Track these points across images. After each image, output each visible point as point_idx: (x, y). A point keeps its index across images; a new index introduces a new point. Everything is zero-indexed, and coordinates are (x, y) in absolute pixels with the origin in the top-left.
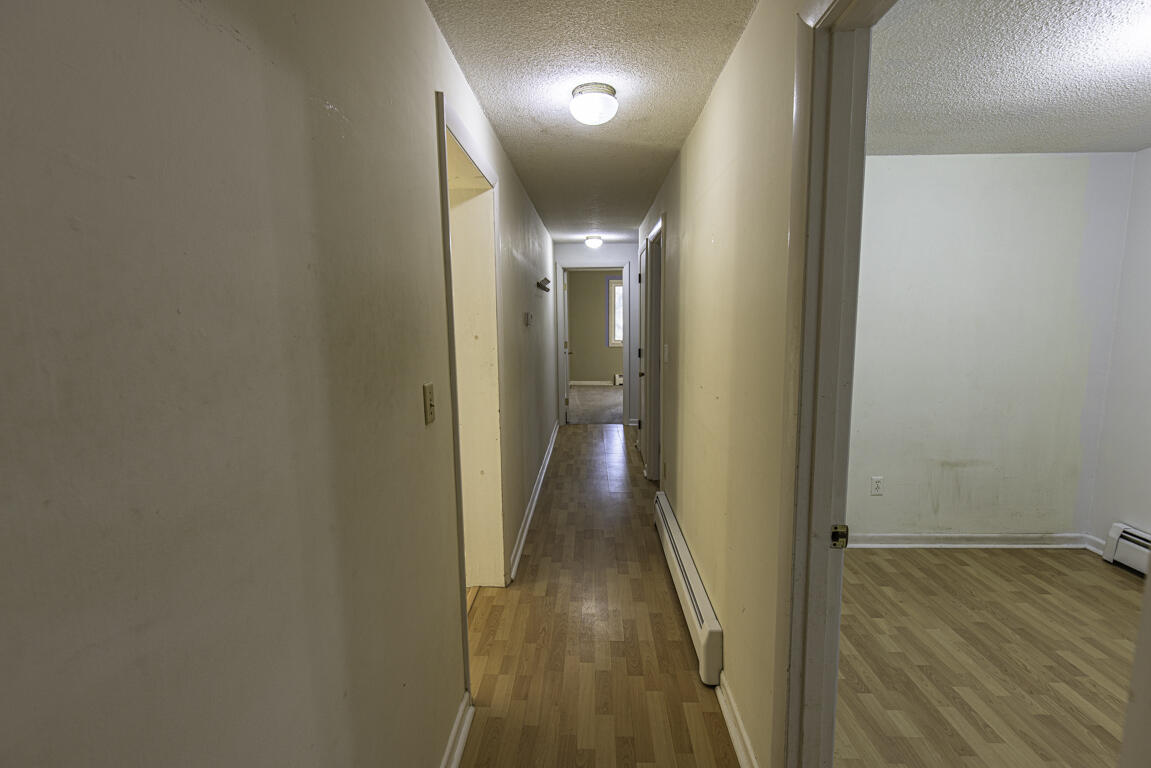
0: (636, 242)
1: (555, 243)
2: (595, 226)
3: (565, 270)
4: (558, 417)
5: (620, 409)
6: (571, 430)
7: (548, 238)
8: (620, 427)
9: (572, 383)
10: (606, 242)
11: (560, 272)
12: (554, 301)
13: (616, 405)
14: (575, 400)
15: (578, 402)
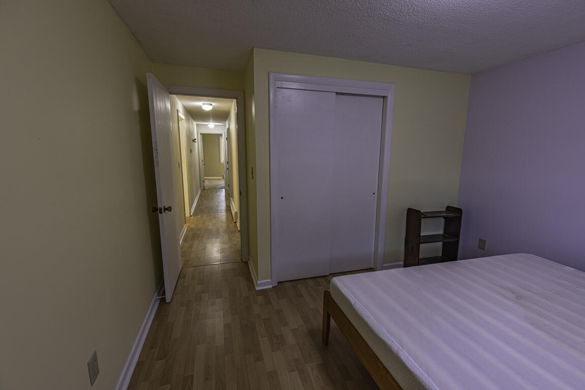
0: (225, 125)
1: (197, 125)
2: (211, 121)
3: (201, 134)
4: (201, 187)
5: (224, 185)
6: (205, 191)
7: (195, 123)
8: (224, 190)
9: (205, 178)
10: (215, 125)
11: (199, 134)
12: (198, 146)
13: (223, 184)
14: (207, 183)
15: (208, 184)
